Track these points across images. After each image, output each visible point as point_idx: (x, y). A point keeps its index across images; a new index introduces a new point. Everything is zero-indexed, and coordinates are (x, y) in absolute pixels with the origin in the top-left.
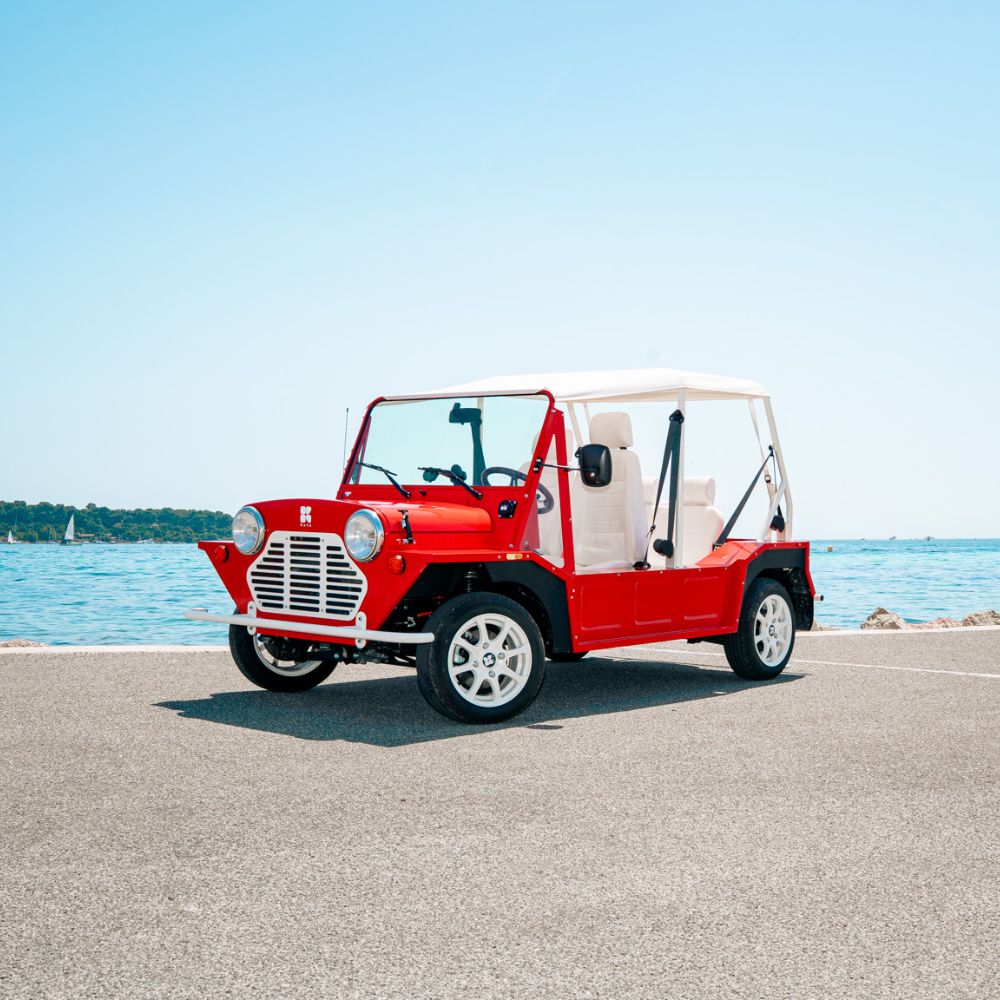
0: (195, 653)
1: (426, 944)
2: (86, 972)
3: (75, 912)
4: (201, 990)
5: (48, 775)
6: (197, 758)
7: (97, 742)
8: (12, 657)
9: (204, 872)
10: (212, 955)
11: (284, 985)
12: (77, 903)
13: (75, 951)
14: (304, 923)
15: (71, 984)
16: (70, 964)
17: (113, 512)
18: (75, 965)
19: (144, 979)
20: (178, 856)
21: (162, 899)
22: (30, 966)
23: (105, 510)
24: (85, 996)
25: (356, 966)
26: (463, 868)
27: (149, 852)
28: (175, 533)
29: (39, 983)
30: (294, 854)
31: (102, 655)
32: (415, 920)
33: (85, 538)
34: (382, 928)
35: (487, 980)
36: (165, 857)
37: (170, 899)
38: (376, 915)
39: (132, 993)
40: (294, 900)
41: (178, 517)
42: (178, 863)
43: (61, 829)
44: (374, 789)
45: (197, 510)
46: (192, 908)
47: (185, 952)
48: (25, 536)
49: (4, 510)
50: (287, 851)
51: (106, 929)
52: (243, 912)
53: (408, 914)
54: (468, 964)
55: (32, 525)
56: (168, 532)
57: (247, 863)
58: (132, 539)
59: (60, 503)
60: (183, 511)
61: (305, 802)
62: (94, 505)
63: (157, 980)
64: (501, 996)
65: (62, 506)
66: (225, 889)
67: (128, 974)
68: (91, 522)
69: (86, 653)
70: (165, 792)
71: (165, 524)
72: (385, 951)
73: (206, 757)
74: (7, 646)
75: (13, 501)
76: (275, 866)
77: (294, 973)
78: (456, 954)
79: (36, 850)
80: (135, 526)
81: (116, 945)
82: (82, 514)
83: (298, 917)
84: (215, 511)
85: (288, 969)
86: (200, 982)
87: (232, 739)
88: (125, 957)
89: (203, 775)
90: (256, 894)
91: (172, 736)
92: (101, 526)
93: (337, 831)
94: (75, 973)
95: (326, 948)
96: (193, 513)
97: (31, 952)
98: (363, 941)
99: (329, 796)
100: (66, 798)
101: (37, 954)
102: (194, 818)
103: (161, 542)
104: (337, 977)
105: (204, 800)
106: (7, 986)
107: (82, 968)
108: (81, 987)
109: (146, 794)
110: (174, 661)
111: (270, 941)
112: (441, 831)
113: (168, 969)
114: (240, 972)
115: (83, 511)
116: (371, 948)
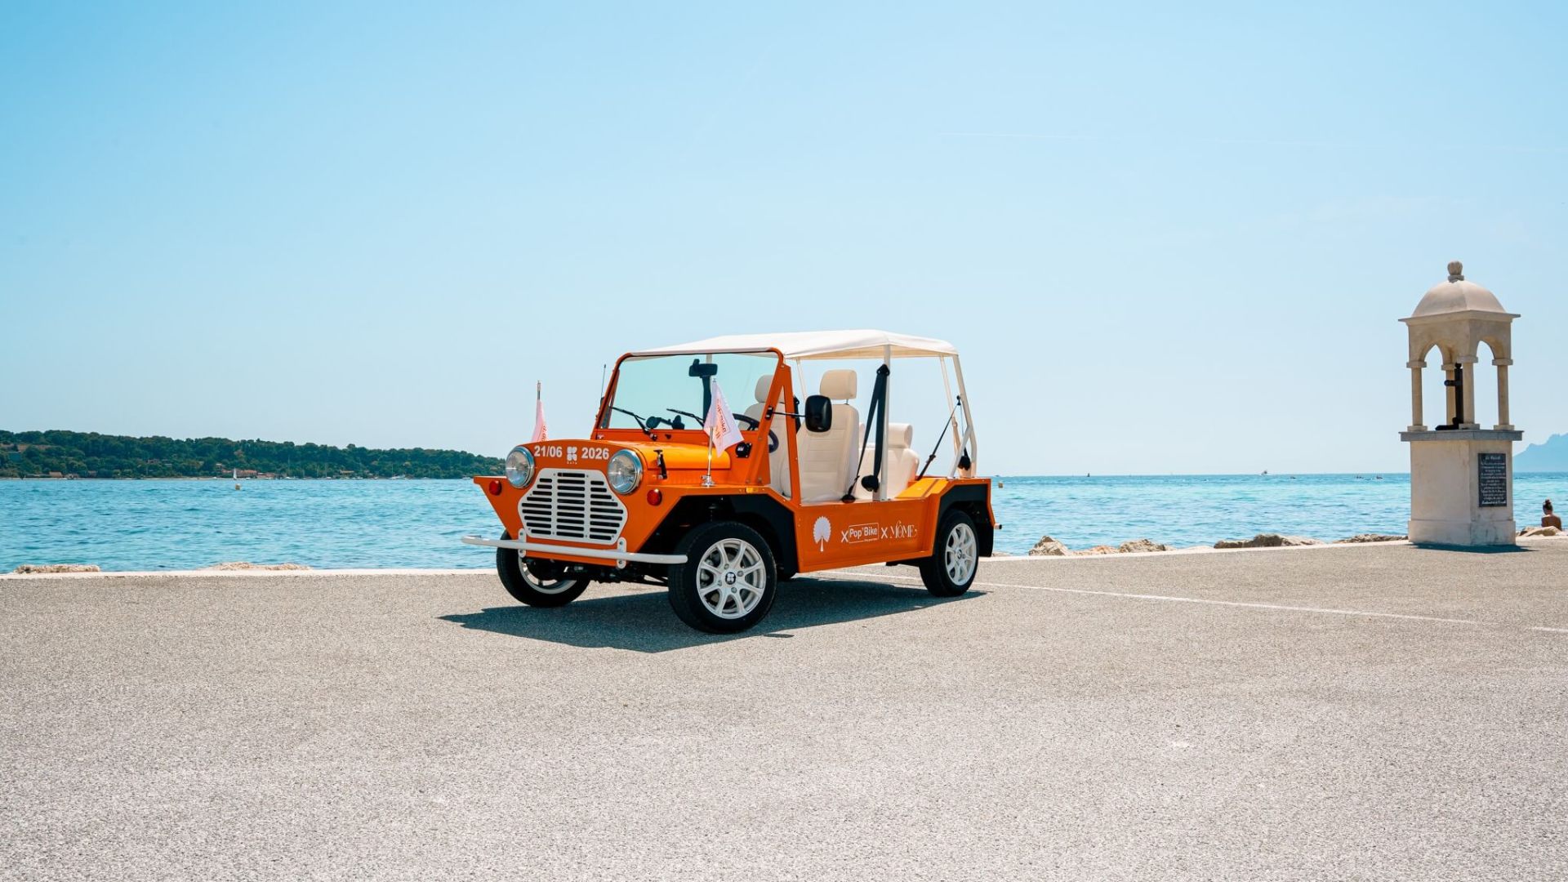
0: (443, 576)
1: (646, 832)
2: (347, 856)
3: (337, 803)
4: (448, 872)
5: (314, 683)
6: (444, 668)
7: (357, 654)
8: (282, 578)
9: (450, 768)
10: (458, 841)
11: (521, 868)
12: (340, 795)
13: (337, 837)
14: (538, 813)
15: (334, 866)
16: (333, 848)
17: (371, 451)
18: (337, 850)
19: (398, 862)
20: (428, 753)
21: (414, 792)
22: (299, 851)
23: (363, 449)
24: (346, 877)
25: (585, 851)
26: (678, 765)
27: (402, 750)
28: (425, 470)
29: (306, 865)
30: (530, 752)
31: (361, 577)
32: (636, 811)
33: (346, 474)
34: (607, 818)
35: (700, 864)
36: (417, 755)
37: (420, 791)
38: (602, 807)
39: (388, 874)
40: (530, 793)
41: (427, 456)
42: (428, 760)
43: (325, 730)
44: (599, 696)
45: (444, 450)
46: (440, 800)
47: (434, 839)
48: (294, 473)
49: (275, 450)
50: (524, 749)
51: (365, 818)
52: (485, 804)
53: (630, 806)
54: (683, 850)
55: (299, 463)
56: (419, 469)
57: (488, 761)
58: (387, 475)
59: (324, 444)
60: (432, 451)
61: (540, 707)
62: (354, 446)
63: (409, 863)
64: (711, 878)
65: (326, 447)
66: (469, 783)
67: (385, 857)
68: (351, 460)
69: (347, 576)
70: (416, 697)
71: (416, 462)
72: (610, 838)
73: (452, 667)
74: (278, 569)
75: (282, 442)
76: (513, 763)
77: (529, 857)
78: (673, 840)
79: (303, 748)
80: (390, 464)
81: (374, 832)
82: (343, 454)
83: (533, 807)
84: (460, 451)
85: (525, 853)
86: (447, 865)
87: (475, 651)
88: (381, 843)
89: (450, 683)
90: (496, 788)
91: (422, 647)
92: (360, 464)
93: (568, 732)
94: (337, 856)
95: (558, 836)
96: (441, 452)
97: (299, 838)
98: (591, 829)
99: (561, 702)
100: (330, 703)
101: (304, 840)
102: (442, 721)
103: (411, 478)
104: (567, 861)
105: (450, 705)
106: (278, 868)
107: (344, 852)
108: (343, 868)
109: (400, 699)
110: (424, 582)
111: (509, 829)
112: (659, 732)
113: (420, 854)
114: (482, 856)
115: (344, 451)
116: (597, 835)
